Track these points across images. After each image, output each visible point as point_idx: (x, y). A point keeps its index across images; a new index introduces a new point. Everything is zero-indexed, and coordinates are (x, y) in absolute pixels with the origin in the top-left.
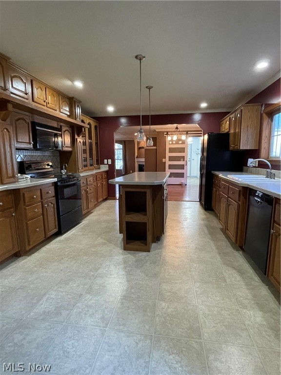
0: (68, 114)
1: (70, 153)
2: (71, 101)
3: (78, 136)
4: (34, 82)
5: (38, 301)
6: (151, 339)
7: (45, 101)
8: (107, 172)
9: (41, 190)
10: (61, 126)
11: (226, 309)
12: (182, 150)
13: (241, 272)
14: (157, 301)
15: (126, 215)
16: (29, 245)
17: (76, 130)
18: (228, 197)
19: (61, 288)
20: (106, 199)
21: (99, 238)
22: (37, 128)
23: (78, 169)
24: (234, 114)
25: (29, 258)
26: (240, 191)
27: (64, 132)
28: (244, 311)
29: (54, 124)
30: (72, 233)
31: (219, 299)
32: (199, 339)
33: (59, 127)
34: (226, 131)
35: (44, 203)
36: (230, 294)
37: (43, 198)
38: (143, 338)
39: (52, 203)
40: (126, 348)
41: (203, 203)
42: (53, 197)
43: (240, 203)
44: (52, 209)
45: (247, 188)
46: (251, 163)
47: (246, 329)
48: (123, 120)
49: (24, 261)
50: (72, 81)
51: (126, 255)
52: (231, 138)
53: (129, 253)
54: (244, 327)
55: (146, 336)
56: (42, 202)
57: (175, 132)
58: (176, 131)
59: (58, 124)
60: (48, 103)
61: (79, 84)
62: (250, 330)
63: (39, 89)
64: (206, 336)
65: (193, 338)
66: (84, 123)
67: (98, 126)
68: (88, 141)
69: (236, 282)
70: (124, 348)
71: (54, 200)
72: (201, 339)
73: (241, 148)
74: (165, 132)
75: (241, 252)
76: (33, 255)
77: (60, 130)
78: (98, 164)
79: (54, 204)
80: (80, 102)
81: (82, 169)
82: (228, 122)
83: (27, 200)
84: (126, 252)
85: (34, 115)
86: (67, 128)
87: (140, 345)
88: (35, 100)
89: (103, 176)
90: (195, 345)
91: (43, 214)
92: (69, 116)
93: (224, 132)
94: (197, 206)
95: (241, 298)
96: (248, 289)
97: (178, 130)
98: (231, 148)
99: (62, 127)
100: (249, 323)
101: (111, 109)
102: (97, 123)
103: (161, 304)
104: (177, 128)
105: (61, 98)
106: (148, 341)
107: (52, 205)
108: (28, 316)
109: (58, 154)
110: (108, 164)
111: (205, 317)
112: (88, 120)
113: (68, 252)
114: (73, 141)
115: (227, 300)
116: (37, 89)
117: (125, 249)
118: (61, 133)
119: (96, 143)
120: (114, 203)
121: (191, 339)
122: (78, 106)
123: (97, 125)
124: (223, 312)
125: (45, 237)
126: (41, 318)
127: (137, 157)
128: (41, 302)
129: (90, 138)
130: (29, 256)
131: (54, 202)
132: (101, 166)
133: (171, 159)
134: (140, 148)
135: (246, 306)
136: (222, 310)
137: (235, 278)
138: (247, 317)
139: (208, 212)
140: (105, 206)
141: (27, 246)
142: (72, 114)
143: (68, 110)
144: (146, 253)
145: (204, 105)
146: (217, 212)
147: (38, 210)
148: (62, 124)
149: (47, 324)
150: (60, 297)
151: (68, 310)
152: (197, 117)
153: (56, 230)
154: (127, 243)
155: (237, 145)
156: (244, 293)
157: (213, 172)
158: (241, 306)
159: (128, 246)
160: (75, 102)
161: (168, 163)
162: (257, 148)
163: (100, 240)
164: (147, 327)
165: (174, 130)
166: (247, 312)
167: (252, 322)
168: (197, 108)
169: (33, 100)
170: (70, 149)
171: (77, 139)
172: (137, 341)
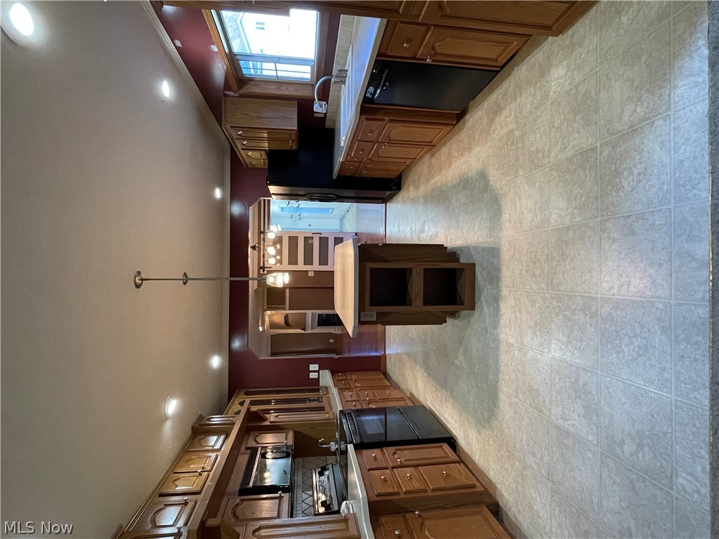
0: (222, 437)
1: (297, 435)
2: (199, 431)
3: (265, 419)
4: (165, 491)
5: (568, 434)
6: (607, 220)
7: (200, 475)
8: (333, 373)
9: (369, 470)
10: (247, 449)
11: (552, 120)
12: (293, 241)
13: (498, 110)
14: (550, 229)
15: (411, 305)
16: (474, 486)
17: (254, 424)
18: (377, 141)
19: (544, 402)
20: (386, 375)
21: (457, 362)
22: (251, 485)
23: (328, 419)
24: (237, 142)
25: (499, 486)
26: (367, 119)
27: (258, 443)
28: (552, 94)
29: (243, 459)
30: (450, 419)
31: (538, 135)
32: (596, 150)
33: (249, 451)
34: (264, 156)
35: (394, 464)
36: (530, 120)
37: (385, 466)
38: (605, 234)
39: (394, 453)
40: (621, 256)
41: (388, 193)
42: (382, 451)
43: (387, 118)
44: (406, 452)
45: (362, 107)
46: (321, 106)
47: (576, 86)
48: (237, 344)
49: (504, 494)
50: (166, 418)
51: (482, 303)
52: (277, 146)
53: (479, 298)
54: (574, 91)
55: (603, 231)
56: (393, 468)
57: (259, 252)
58: (259, 248)
59: (243, 454)
60: (203, 468)
61: (172, 407)
62: (576, 80)
63: (177, 483)
64: (592, 141)
65: (596, 159)
66: (240, 411)
67: (246, 390)
68: (273, 406)
69: (513, 114)
70: (622, 258)
71: (388, 451)
72: (596, 147)
73: (296, 128)
74: (259, 272)
75: (467, 117)
76: (494, 481)
77: (254, 451)
78: (318, 390)
79: (397, 450)
80: (201, 418)
81: (328, 413)
82: (250, 153)
83: (390, 490)
84: (477, 306)
85: (227, 490)
86: (251, 439)
87: (616, 236)
88: (198, 489)
89: (340, 378)
90: (605, 154)
91: (416, 466)
92: (227, 436)
93: (267, 161)
94: (394, 207)
95: (535, 101)
96: (521, 95)
97: (257, 245)
98: (295, 147)
99: (248, 446)
100: (567, 84)
101: (216, 362)
102: (239, 392)
103: (555, 221)
104: (254, 248)
105: (195, 447)
106: (609, 225)
107: (398, 452)
108: (595, 442)
109: (300, 459)
110: (318, 372)
111: (566, 148)
112: (235, 406)
113: (483, 411)
114: (274, 428)
115: (539, 121)
116: (177, 486)
117: (472, 307)
118: (260, 449)
119: (278, 392)
120: (393, 357)
121: (598, 161)
122: (209, 420)
123: (243, 391)
124: (557, 124)
125: (459, 463)
126: (594, 418)
127: (304, 329)
128: (571, 429)
129: (268, 402)
130: (496, 488)
131: (392, 449)
132: (321, 384)
133: (308, 260)
134: (287, 324)
135: (545, 93)
136: (553, 127)
137: (507, 117)
138: (559, 88)
139: (404, 183)
140: (397, 372)
141: (476, 490)
142: (223, 431)
143: (215, 438)
144: (477, 269)
145: (218, 193)
146: (403, 167)
147: (408, 472)
148: (243, 448)
149: (603, 402)
150: (559, 398)
151: (578, 374)
152: (237, 209)
153: (446, 447)
154: (462, 303)
155: (290, 136)
156: (526, 100)
157: (335, 177)
158: (546, 100)
159: (467, 300)
160: (200, 425)
161: (316, 266)
162: (296, 103)
163: (460, 360)
164: (589, 233)
165: (256, 253)
166: (552, 89)
167: (566, 81)
168: (221, 205)
169: (199, 493)
170: (291, 435)
171: (271, 422)
172: (611, 241)
